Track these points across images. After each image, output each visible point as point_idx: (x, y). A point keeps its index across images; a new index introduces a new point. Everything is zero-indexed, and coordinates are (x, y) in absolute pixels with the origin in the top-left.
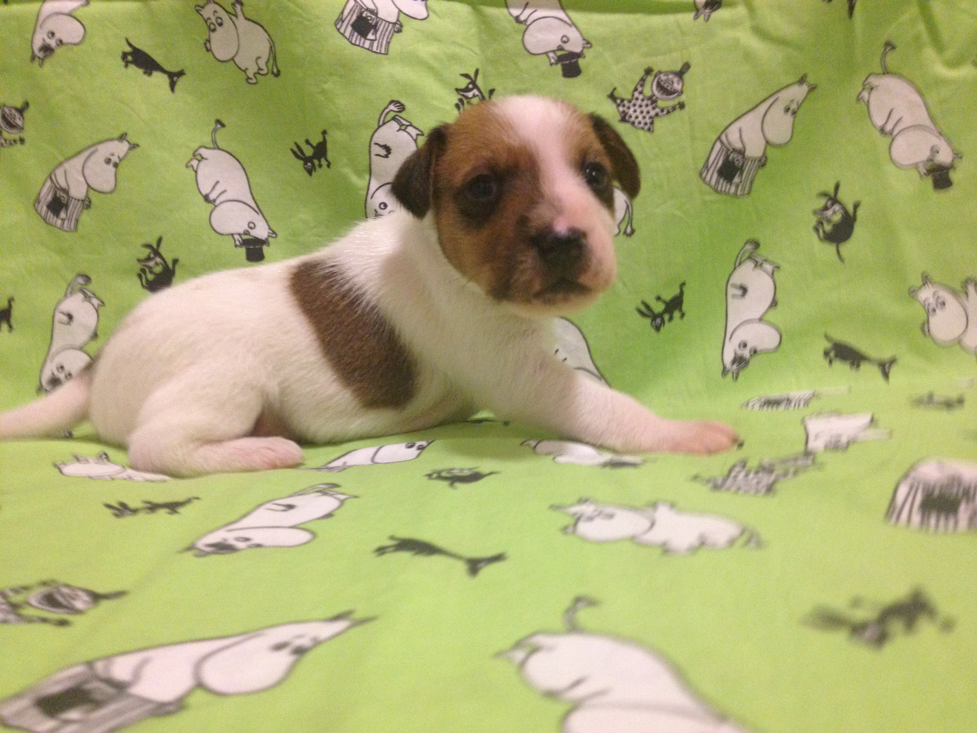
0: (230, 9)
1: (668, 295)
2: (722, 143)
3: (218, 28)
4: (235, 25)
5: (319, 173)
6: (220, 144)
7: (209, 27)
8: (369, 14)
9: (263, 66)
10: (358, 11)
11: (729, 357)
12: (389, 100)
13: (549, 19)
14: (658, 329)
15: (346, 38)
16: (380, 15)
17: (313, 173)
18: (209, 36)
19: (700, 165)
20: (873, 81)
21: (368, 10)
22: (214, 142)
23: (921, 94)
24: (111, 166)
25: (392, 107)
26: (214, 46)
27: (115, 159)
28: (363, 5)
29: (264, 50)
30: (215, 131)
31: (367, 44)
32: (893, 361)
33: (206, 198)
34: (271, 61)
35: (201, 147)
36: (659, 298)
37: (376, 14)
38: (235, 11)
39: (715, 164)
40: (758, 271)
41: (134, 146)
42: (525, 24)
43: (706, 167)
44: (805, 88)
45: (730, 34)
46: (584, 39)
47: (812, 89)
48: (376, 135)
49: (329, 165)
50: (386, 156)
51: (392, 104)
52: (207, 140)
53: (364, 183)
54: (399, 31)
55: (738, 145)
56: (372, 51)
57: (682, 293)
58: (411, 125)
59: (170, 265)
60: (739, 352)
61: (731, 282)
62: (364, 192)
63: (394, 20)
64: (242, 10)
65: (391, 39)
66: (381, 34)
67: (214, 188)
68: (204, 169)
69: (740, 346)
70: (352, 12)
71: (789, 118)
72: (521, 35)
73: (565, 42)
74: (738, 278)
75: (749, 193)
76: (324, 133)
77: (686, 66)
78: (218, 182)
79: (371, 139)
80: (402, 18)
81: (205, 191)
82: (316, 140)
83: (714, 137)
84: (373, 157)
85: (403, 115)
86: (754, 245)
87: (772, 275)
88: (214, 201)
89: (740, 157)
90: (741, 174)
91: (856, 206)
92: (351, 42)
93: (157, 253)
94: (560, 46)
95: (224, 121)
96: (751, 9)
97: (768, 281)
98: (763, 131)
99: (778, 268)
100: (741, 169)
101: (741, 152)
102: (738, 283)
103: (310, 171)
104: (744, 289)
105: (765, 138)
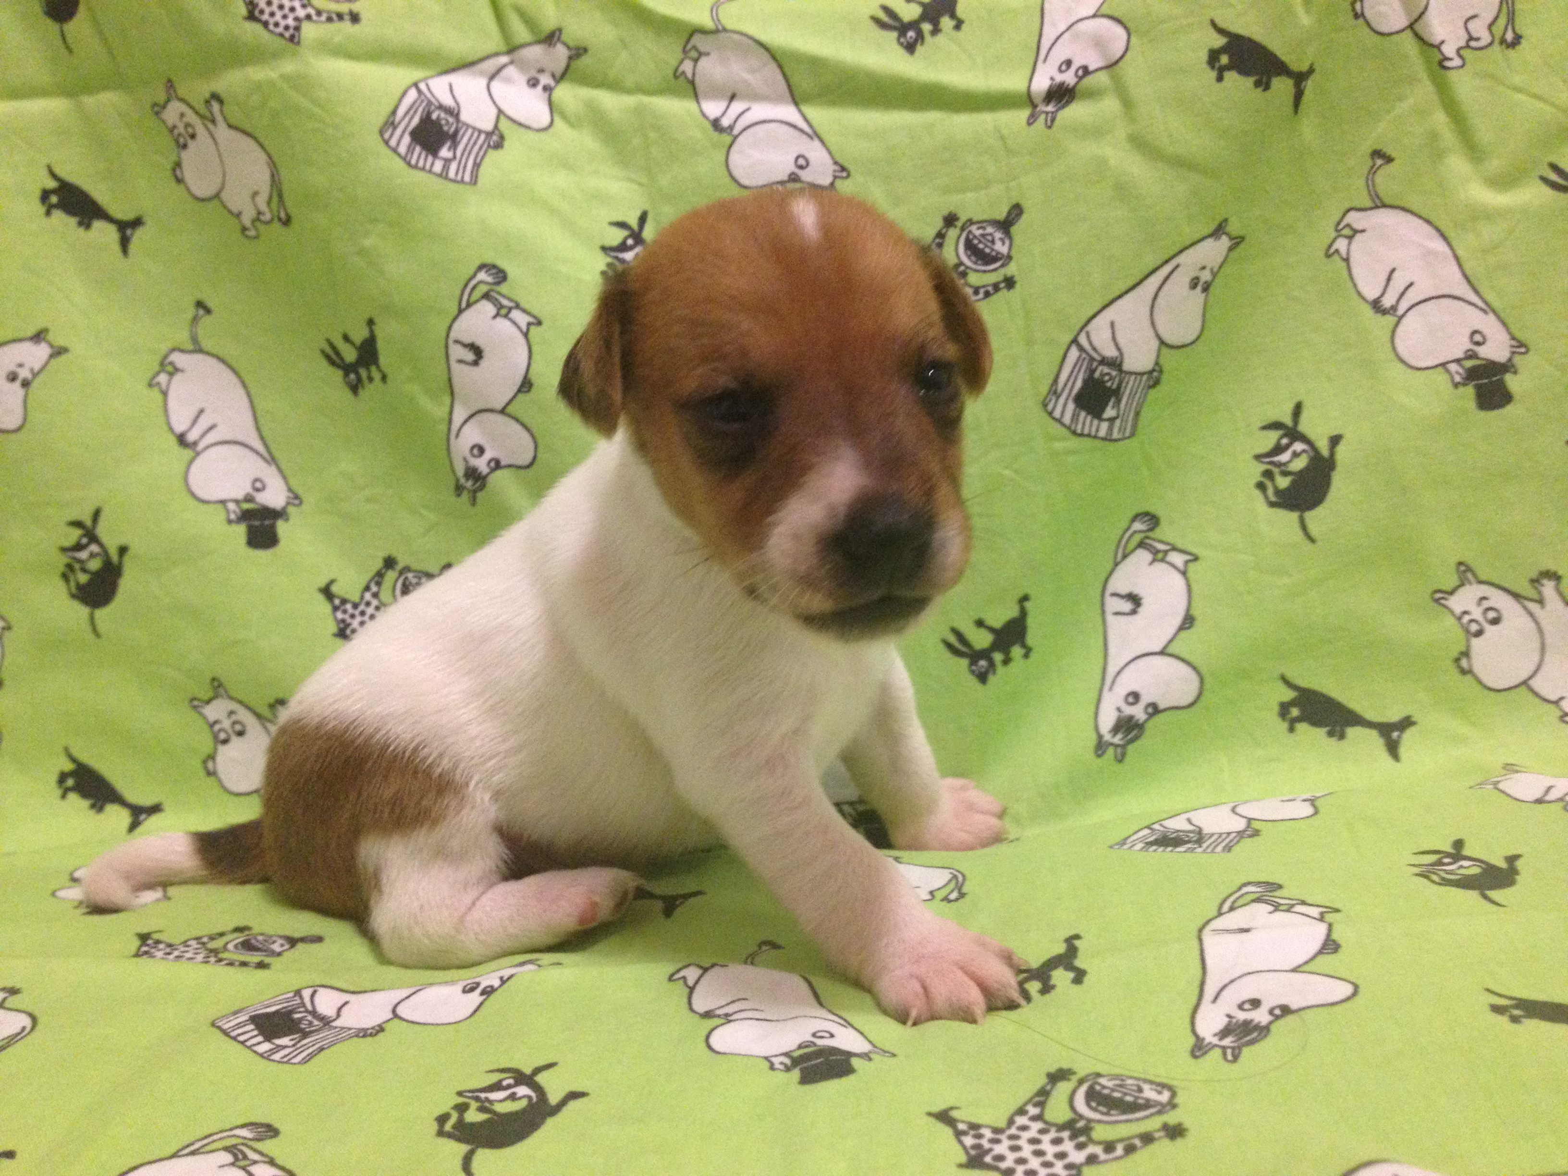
0: (203, 110)
1: (999, 617)
2: (1081, 349)
3: (190, 142)
4: (214, 139)
5: (369, 391)
6: (206, 344)
7: (177, 141)
8: (443, 115)
9: (263, 207)
10: (424, 109)
11: (1107, 720)
12: (477, 263)
13: (772, 125)
14: (982, 677)
15: (399, 155)
16: (464, 117)
17: (360, 391)
18: (179, 157)
19: (1044, 389)
20: (1354, 218)
21: (441, 107)
22: (194, 339)
23: (1447, 238)
24: (17, 384)
25: (482, 276)
26: (188, 174)
27: (24, 373)
28: (433, 100)
29: (262, 179)
30: (195, 320)
31: (438, 166)
32: (1406, 723)
33: (181, 439)
34: (275, 199)
35: (173, 350)
36: (980, 623)
37: (457, 116)
38: (211, 113)
39: (1069, 386)
40: (1159, 567)
41: (59, 352)
42: (730, 134)
43: (1054, 392)
44: (1223, 244)
45: (1090, 149)
46: (836, 163)
47: (1238, 242)
48: (456, 326)
49: (384, 378)
50: (476, 363)
51: (485, 270)
52: (182, 337)
53: (440, 412)
54: (499, 146)
55: (1110, 352)
56: (447, 178)
57: (1023, 613)
58: (518, 306)
59: (115, 558)
60: (1129, 710)
61: (1111, 588)
62: (443, 427)
63: (488, 126)
64: (221, 111)
65: (483, 158)
66: (464, 150)
67: (195, 422)
68: (178, 387)
69: (1126, 700)
70: (412, 112)
71: (1198, 295)
72: (724, 151)
73: (801, 167)
74: (1121, 582)
75: (1134, 434)
76: (371, 322)
77: (1017, 210)
78: (202, 411)
79: (448, 336)
80: (504, 125)
81: (179, 428)
82: (360, 335)
83: (1068, 338)
84: (454, 366)
85: (504, 288)
86: (1147, 523)
87: (1184, 573)
88: (195, 443)
89: (1114, 373)
90: (1119, 401)
91: (1335, 440)
92: (409, 164)
93: (93, 538)
94: (793, 173)
95: (210, 304)
96: (1127, 103)
97: (1178, 581)
98: (1153, 324)
99: (1196, 559)
100: (1117, 393)
101: (1115, 364)
102: (1124, 591)
103: (355, 388)
104: (1135, 600)
105: (1158, 336)
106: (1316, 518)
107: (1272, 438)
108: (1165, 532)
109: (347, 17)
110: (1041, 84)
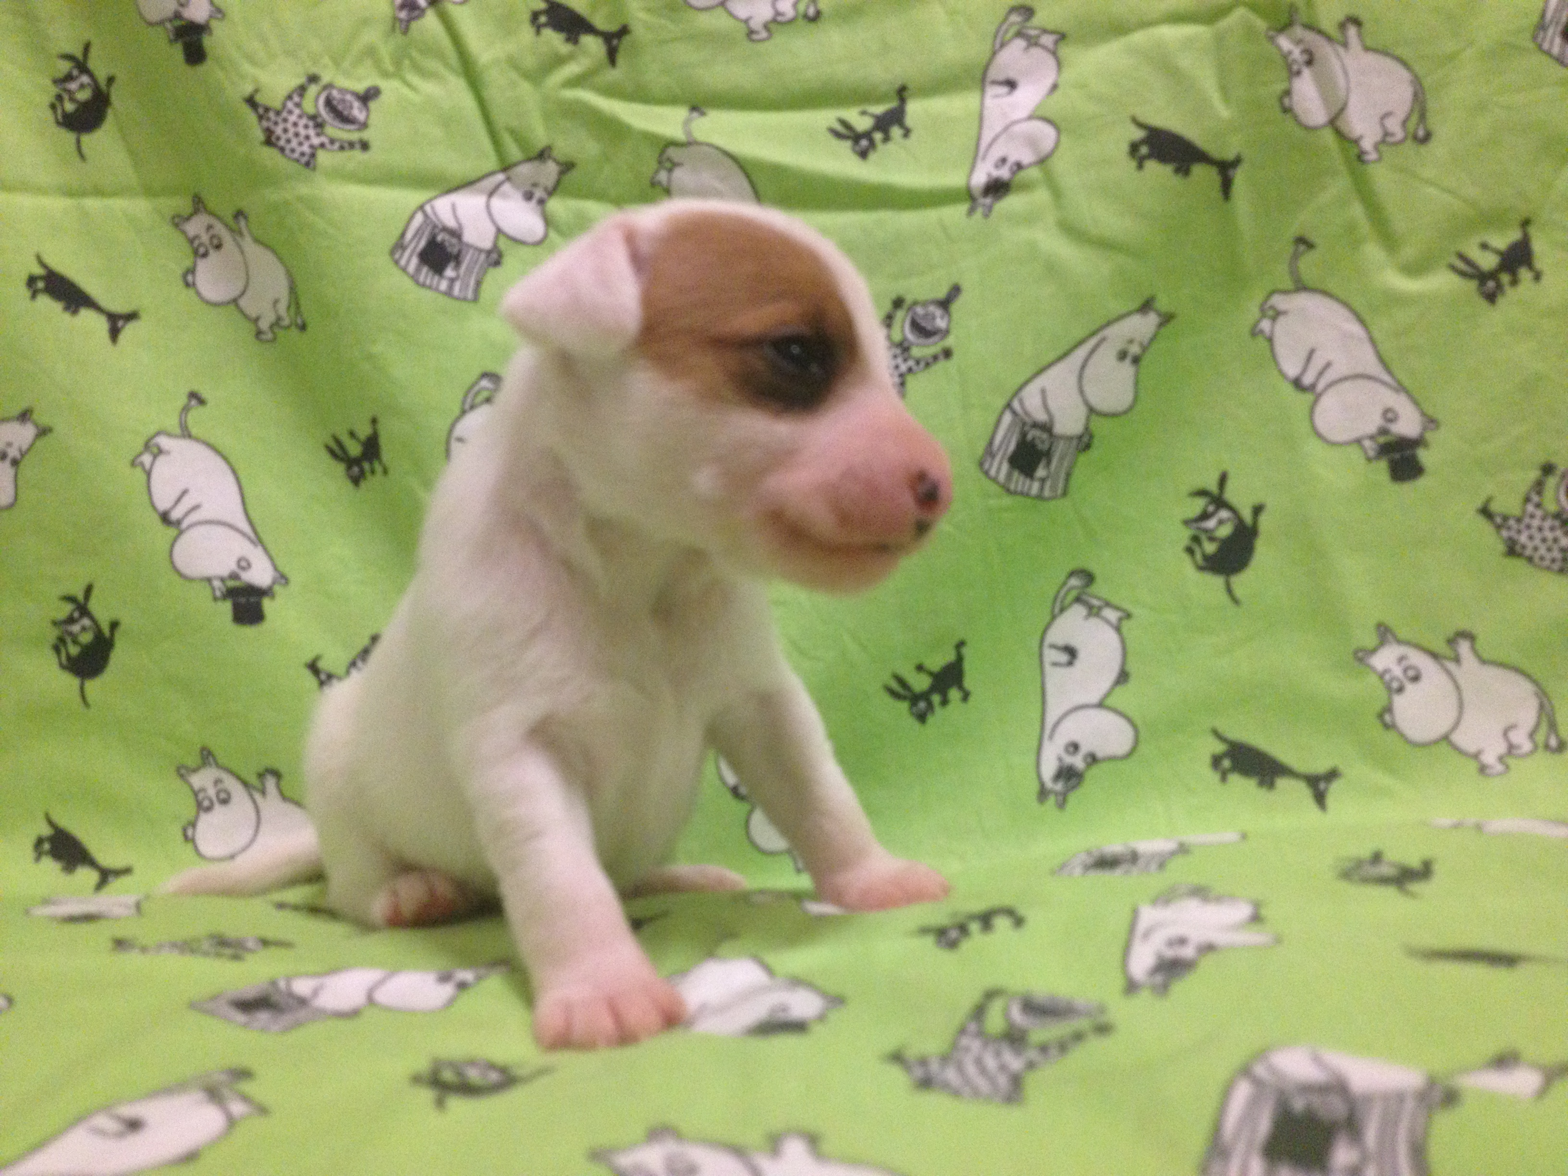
1: (938, 661)
2: (1014, 413)
3: (212, 252)
4: (241, 251)
5: (372, 483)
7: (197, 250)
8: (447, 237)
9: (283, 314)
10: (430, 232)
11: (1049, 769)
12: (480, 371)
14: (922, 718)
15: (408, 274)
16: (465, 237)
18: (194, 265)
20: (1279, 301)
21: (445, 229)
22: (184, 425)
23: (1361, 321)
24: (7, 463)
25: (483, 383)
26: (202, 281)
27: (13, 453)
28: (437, 222)
30: (187, 409)
31: (444, 285)
32: (1332, 775)
33: (165, 518)
34: (293, 307)
35: (158, 434)
36: (920, 668)
37: (459, 237)
38: (239, 226)
39: (1004, 447)
40: (1094, 621)
41: (43, 432)
43: (989, 452)
44: (1152, 319)
45: (1024, 234)
47: (1167, 319)
48: (459, 425)
49: (385, 472)
51: (485, 378)
52: (171, 421)
54: (497, 263)
55: (1041, 416)
56: (451, 296)
57: (960, 659)
59: (106, 632)
60: (1069, 760)
61: (1048, 640)
63: (487, 244)
64: (248, 226)
65: (483, 276)
66: (467, 269)
67: (179, 501)
68: (162, 470)
69: (1067, 750)
70: (419, 235)
71: (1127, 369)
74: (1060, 633)
75: (1065, 493)
76: (374, 421)
77: (956, 291)
78: (185, 492)
79: (450, 432)
81: (163, 504)
83: (1000, 402)
86: (1084, 577)
87: (1118, 629)
88: (179, 522)
89: (1045, 436)
90: (1049, 463)
91: (1258, 510)
92: (417, 283)
93: (85, 612)
96: (1057, 193)
97: (1112, 636)
98: (1081, 392)
99: (1128, 616)
100: (1048, 455)
101: (1047, 428)
102: (1061, 642)
103: (356, 481)
104: (1071, 652)
105: (1086, 403)
106: (1242, 582)
107: (1198, 505)
108: (1100, 588)
109: (358, 146)
110: (980, 179)
